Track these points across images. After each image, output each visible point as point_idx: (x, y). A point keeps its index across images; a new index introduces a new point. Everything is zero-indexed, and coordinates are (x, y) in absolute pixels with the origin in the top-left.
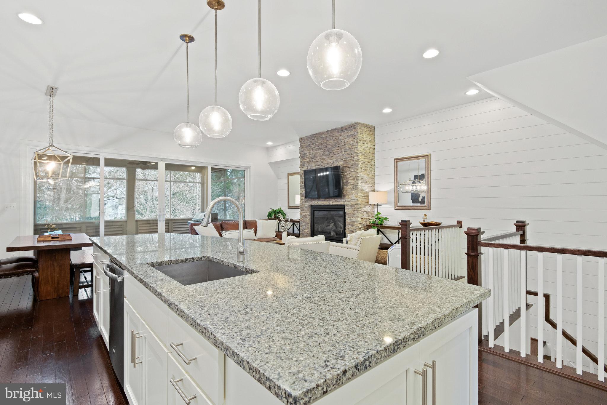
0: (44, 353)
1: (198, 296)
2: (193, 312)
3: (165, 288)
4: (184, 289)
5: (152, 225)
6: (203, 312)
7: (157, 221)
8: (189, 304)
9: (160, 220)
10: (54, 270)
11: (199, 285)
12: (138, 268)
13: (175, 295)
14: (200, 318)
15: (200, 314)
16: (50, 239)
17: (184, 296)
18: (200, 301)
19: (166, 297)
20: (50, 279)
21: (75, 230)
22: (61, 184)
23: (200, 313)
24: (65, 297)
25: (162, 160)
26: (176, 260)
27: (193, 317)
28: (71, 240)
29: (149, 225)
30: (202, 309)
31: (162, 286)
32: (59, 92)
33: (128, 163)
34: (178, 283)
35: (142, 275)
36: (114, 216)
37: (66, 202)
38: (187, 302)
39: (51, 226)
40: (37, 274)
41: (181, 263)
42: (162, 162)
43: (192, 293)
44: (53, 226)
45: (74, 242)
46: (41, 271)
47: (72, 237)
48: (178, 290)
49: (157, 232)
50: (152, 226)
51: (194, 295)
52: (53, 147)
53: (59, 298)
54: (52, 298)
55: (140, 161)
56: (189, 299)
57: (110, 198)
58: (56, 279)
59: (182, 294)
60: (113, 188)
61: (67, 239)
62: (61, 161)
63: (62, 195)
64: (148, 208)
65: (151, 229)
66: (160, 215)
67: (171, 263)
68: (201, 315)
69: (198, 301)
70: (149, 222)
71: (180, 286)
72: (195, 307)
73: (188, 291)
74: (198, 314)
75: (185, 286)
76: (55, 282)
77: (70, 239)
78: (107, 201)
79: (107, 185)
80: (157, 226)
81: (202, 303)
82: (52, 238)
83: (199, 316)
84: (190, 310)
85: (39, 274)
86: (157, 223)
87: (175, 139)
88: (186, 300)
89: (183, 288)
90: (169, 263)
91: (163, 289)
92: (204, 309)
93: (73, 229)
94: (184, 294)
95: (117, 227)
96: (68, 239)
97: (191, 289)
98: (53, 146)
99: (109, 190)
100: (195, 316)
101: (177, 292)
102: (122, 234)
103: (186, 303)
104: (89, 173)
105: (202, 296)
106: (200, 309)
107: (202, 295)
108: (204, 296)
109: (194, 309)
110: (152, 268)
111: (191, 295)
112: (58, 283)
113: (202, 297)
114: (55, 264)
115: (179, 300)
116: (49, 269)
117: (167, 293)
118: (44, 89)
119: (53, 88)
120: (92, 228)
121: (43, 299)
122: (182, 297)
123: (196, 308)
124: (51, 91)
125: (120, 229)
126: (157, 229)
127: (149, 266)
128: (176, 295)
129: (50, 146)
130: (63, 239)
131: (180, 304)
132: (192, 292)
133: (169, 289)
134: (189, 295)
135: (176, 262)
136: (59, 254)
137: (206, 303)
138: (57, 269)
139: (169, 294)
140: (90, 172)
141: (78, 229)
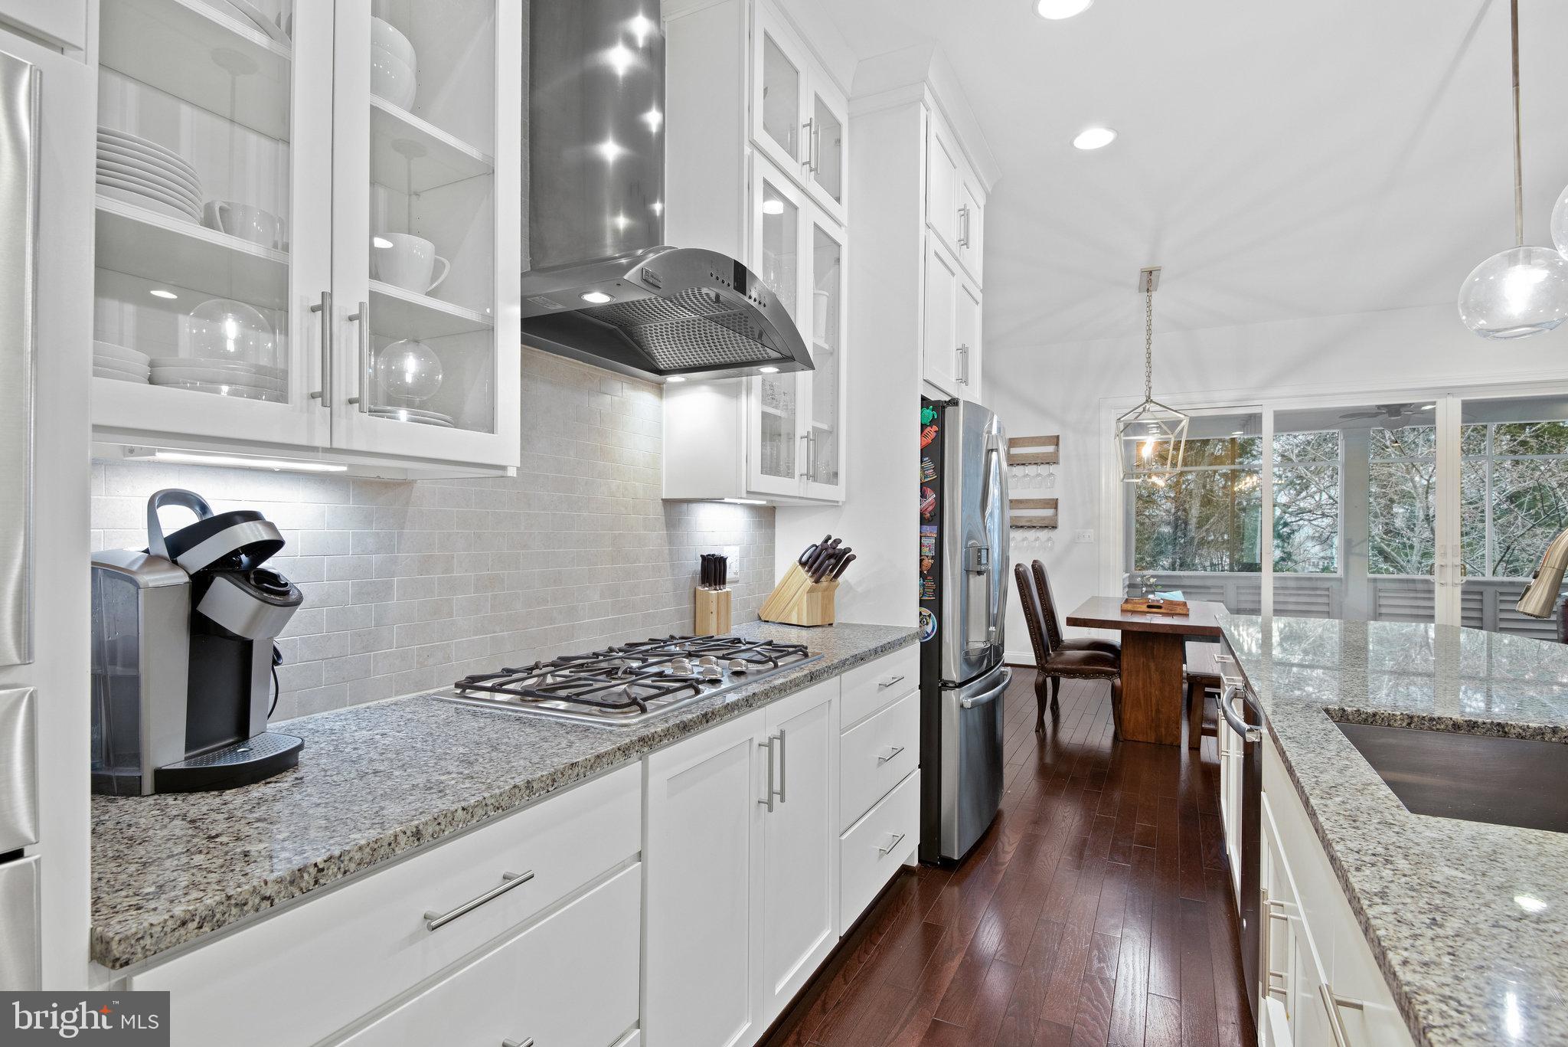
0: (1111, 858)
1: (1446, 869)
2: (1391, 918)
3: (1338, 800)
4: (1402, 827)
5: (1423, 595)
6: (1430, 933)
7: (1434, 583)
8: (1392, 881)
9: (1442, 582)
10: (1150, 678)
11: (1469, 827)
12: (1290, 717)
13: (1360, 832)
14: (1406, 949)
15: (1415, 937)
16: (1144, 608)
17: (1390, 847)
18: (1443, 889)
19: (1325, 827)
20: (1142, 697)
21: (1207, 593)
22: (1192, 486)
23: (1419, 932)
24: (1171, 745)
25: (1449, 391)
26: (1432, 719)
27: (1381, 933)
28: (1187, 615)
29: (1412, 595)
30: (1434, 919)
31: (1333, 791)
32: (1163, 275)
33: (1340, 417)
34: (1394, 796)
35: (1290, 738)
36: (1321, 563)
37: (1200, 526)
38: (1387, 873)
39: (1148, 579)
40: (1118, 682)
41: (1449, 731)
42: (1450, 399)
43: (1427, 848)
44: (1152, 580)
45: (1193, 621)
46: (1125, 674)
47: (1188, 610)
48: (1376, 821)
49: (1431, 618)
50: (1424, 598)
51: (1430, 856)
52: (1152, 404)
53: (1159, 744)
54: (1145, 740)
55: (1379, 407)
56: (1402, 864)
57: (1306, 516)
58: (1154, 701)
59: (1384, 839)
60: (1313, 489)
61: (1177, 612)
62: (1169, 432)
63: (1193, 511)
64: (1416, 545)
65: (1418, 607)
66: (1442, 566)
67: (1409, 724)
68: (1418, 943)
69: (1435, 885)
70: (1411, 586)
71: (1395, 810)
72: (1408, 900)
73: (1412, 836)
74: (1405, 931)
75: (1413, 816)
76: (1151, 706)
77: (1185, 612)
78: (1298, 523)
79: (1298, 482)
80: (1432, 599)
81: (1443, 900)
82: (1149, 607)
83: (1407, 943)
84: (1385, 906)
85: (1122, 683)
86: (1432, 591)
87: (1464, 318)
88: (1389, 866)
89: (1402, 818)
90: (1404, 724)
91: (1329, 802)
92: (1441, 926)
93: (1202, 591)
94: (1394, 840)
95: (1318, 592)
96: (1181, 612)
97: (1428, 833)
98: (1152, 401)
99: (1304, 494)
100: (1391, 932)
101: (1372, 828)
102: (1328, 615)
103: (1384, 874)
104: (1252, 455)
105: (1463, 872)
106: (1425, 918)
107: (1462, 868)
108: (1470, 878)
109: (1400, 907)
110: (1331, 725)
111: (1417, 852)
112: (1158, 711)
113: (1461, 875)
114: (1152, 666)
115: (1366, 854)
116: (1141, 675)
117: (1336, 818)
118: (1135, 279)
119: (1151, 272)
120: (1251, 591)
121: (1129, 738)
122: (1380, 850)
123: (1412, 909)
124: (1149, 279)
125: (1324, 600)
126: (1433, 608)
127: (1327, 719)
128: (1364, 834)
129: (1145, 403)
130: (1170, 612)
131: (1358, 869)
132: (1429, 843)
133: (1348, 807)
134: (1412, 851)
135: (1433, 724)
136: (1160, 644)
137: (1463, 903)
138: (1155, 676)
139: (1341, 822)
140: (1254, 453)
141: (1212, 591)
